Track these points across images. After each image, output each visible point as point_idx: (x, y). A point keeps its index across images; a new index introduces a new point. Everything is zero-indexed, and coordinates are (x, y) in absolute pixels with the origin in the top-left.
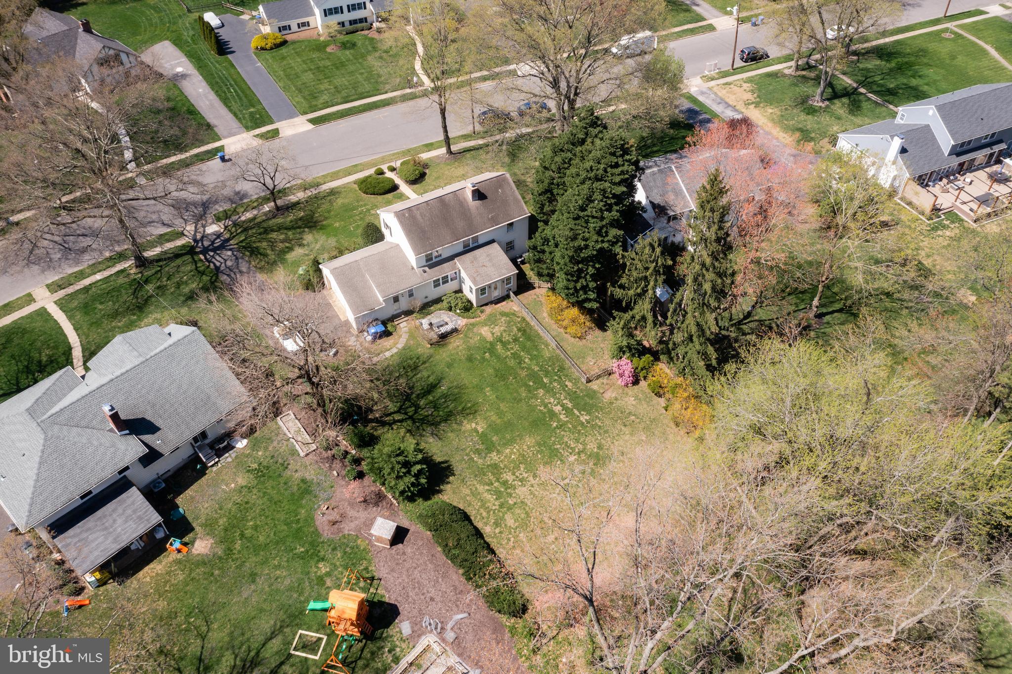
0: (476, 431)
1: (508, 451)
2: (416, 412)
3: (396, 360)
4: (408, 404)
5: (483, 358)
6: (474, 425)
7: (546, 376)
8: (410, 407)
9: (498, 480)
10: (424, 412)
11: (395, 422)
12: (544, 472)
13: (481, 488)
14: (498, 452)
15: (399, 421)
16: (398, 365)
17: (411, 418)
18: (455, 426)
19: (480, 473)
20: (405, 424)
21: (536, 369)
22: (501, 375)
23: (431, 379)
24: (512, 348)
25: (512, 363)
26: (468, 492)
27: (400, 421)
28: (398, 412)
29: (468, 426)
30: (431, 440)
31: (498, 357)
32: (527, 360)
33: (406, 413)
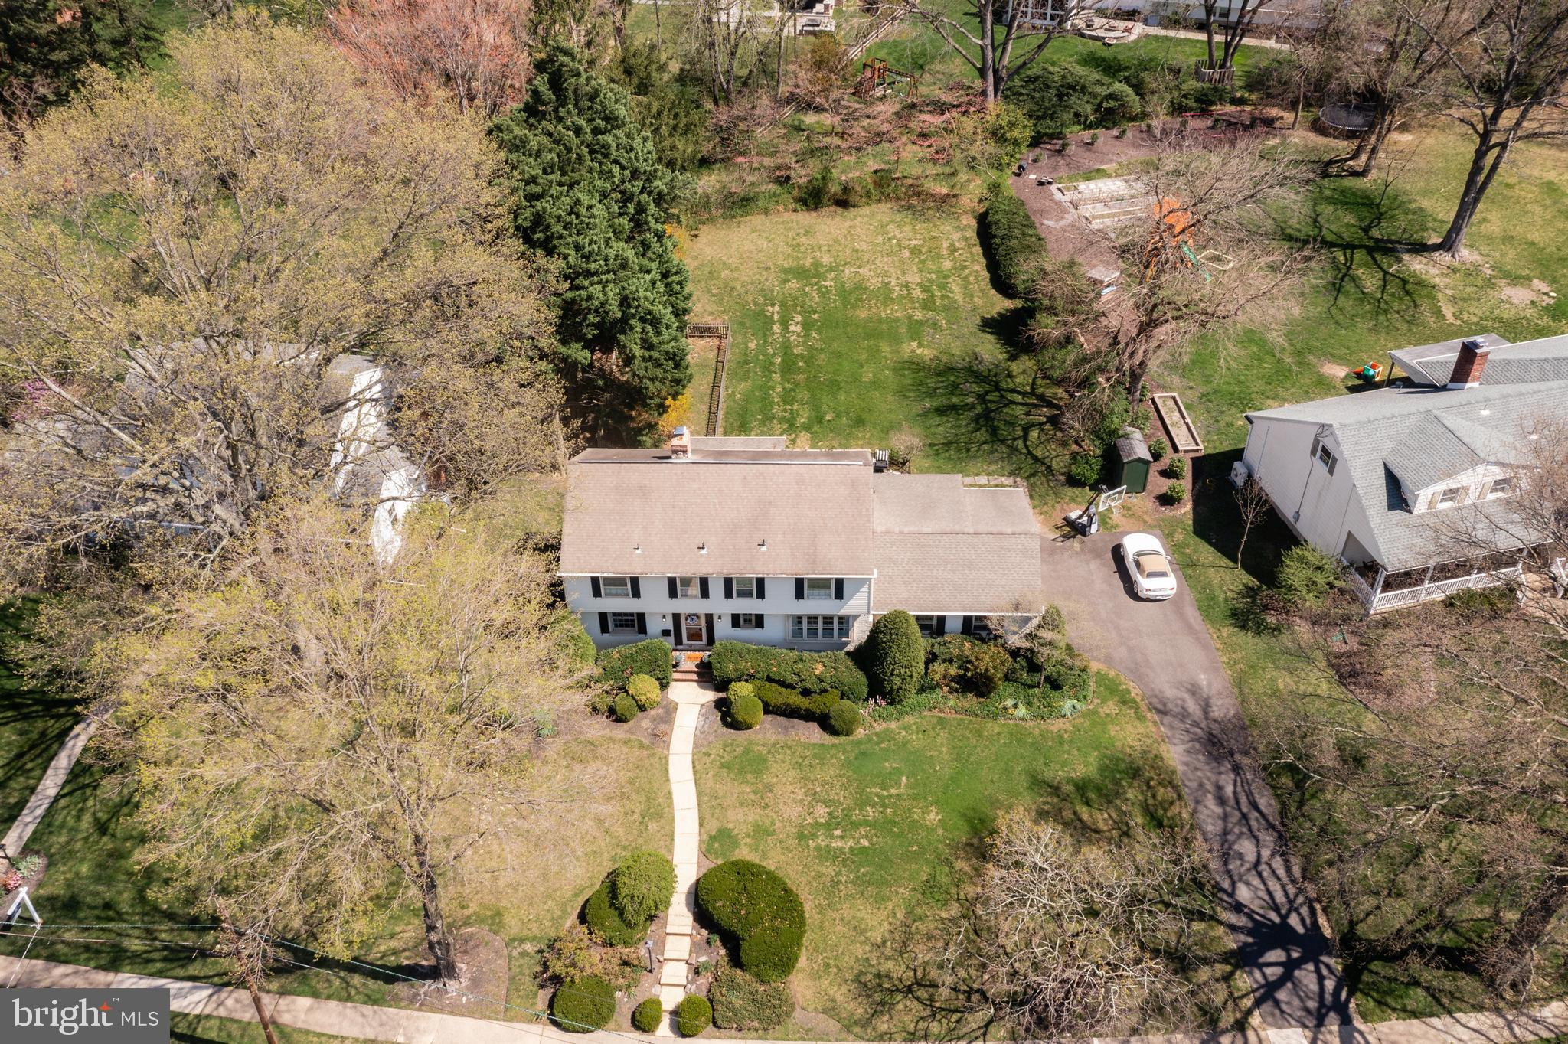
0: (920, 345)
1: (898, 314)
2: (987, 393)
3: (971, 466)
4: (992, 406)
5: (838, 416)
6: (919, 351)
7: (772, 364)
8: (991, 401)
9: (933, 296)
10: (976, 388)
11: (1024, 394)
12: (875, 283)
13: (959, 298)
14: (910, 318)
15: (1019, 393)
16: (975, 457)
17: (997, 388)
18: (945, 359)
19: (951, 309)
20: (1011, 386)
21: (777, 377)
22: (834, 386)
23: (937, 420)
24: (785, 411)
25: (803, 395)
26: (975, 299)
27: (1013, 391)
28: (1012, 402)
29: (927, 353)
30: (987, 357)
31: (816, 408)
32: (779, 389)
33: (1002, 396)
